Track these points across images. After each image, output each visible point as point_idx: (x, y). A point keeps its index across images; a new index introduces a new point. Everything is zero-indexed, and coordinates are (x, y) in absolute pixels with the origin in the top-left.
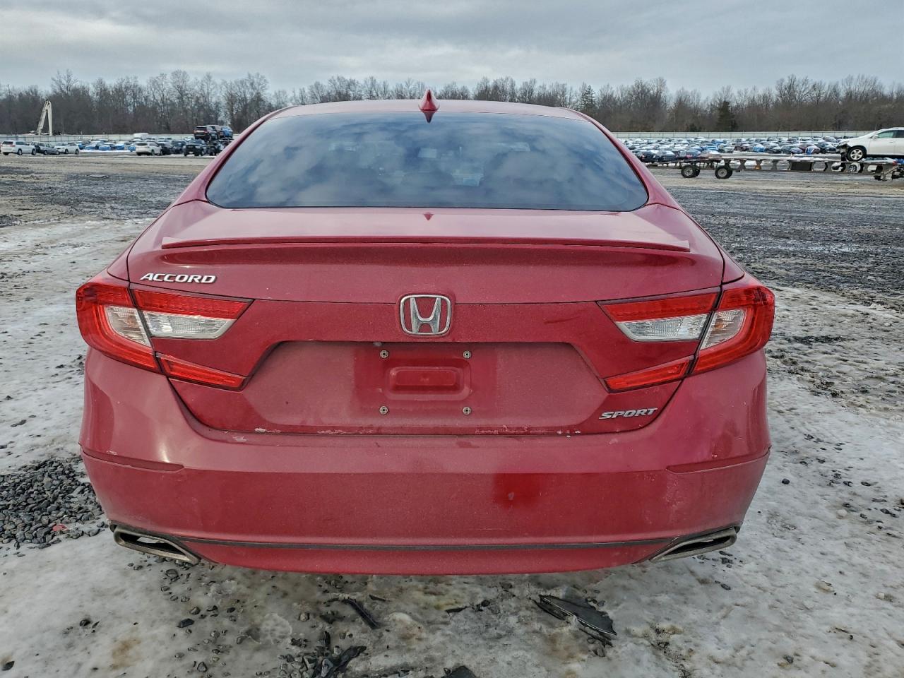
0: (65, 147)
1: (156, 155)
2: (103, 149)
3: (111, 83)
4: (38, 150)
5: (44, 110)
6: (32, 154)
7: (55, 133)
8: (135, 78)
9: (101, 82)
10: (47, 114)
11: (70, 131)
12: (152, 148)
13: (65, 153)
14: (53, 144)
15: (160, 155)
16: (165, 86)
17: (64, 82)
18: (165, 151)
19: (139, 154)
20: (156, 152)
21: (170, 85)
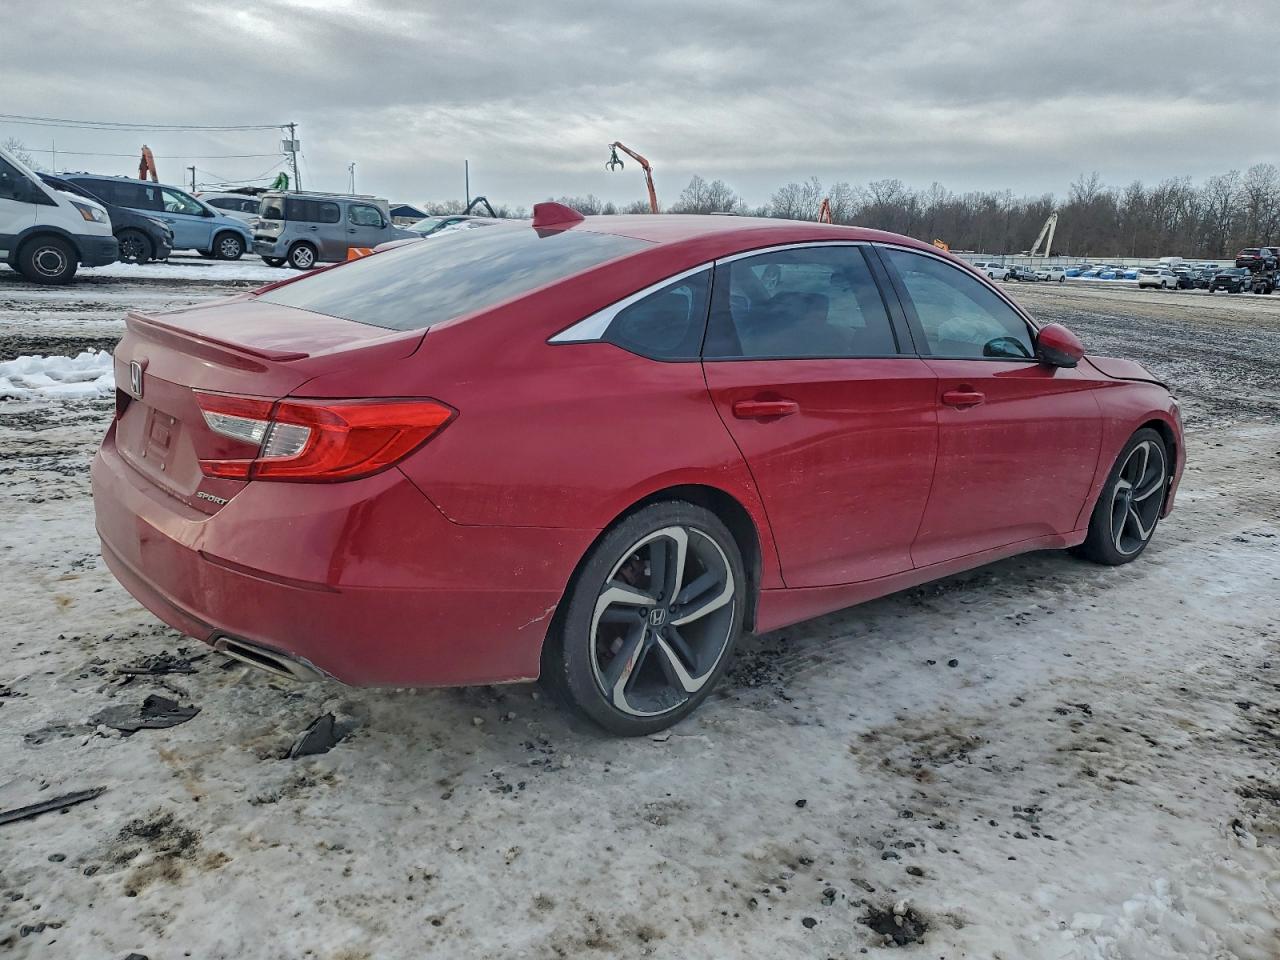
0: (1048, 273)
1: (1170, 288)
2: (1107, 277)
3: (1150, 186)
4: (1013, 275)
5: (1047, 225)
6: (1005, 279)
7: (1052, 255)
8: (1188, 178)
9: (1137, 187)
10: (1049, 229)
11: (1074, 253)
12: (1164, 278)
13: (1046, 280)
14: (1033, 268)
15: (1176, 289)
16: (1233, 188)
17: (1086, 188)
18: (1185, 283)
19: (1143, 286)
20: (1168, 284)
21: (1242, 186)
